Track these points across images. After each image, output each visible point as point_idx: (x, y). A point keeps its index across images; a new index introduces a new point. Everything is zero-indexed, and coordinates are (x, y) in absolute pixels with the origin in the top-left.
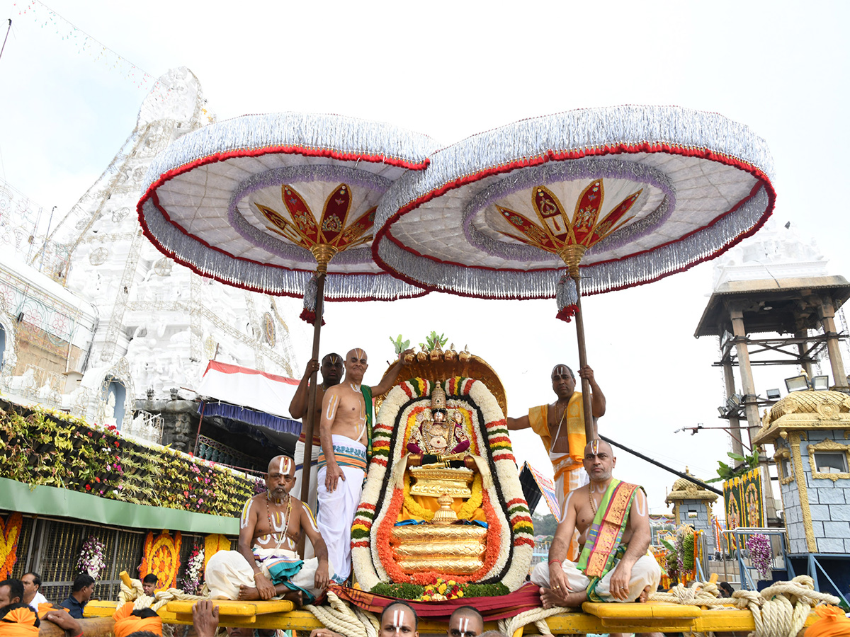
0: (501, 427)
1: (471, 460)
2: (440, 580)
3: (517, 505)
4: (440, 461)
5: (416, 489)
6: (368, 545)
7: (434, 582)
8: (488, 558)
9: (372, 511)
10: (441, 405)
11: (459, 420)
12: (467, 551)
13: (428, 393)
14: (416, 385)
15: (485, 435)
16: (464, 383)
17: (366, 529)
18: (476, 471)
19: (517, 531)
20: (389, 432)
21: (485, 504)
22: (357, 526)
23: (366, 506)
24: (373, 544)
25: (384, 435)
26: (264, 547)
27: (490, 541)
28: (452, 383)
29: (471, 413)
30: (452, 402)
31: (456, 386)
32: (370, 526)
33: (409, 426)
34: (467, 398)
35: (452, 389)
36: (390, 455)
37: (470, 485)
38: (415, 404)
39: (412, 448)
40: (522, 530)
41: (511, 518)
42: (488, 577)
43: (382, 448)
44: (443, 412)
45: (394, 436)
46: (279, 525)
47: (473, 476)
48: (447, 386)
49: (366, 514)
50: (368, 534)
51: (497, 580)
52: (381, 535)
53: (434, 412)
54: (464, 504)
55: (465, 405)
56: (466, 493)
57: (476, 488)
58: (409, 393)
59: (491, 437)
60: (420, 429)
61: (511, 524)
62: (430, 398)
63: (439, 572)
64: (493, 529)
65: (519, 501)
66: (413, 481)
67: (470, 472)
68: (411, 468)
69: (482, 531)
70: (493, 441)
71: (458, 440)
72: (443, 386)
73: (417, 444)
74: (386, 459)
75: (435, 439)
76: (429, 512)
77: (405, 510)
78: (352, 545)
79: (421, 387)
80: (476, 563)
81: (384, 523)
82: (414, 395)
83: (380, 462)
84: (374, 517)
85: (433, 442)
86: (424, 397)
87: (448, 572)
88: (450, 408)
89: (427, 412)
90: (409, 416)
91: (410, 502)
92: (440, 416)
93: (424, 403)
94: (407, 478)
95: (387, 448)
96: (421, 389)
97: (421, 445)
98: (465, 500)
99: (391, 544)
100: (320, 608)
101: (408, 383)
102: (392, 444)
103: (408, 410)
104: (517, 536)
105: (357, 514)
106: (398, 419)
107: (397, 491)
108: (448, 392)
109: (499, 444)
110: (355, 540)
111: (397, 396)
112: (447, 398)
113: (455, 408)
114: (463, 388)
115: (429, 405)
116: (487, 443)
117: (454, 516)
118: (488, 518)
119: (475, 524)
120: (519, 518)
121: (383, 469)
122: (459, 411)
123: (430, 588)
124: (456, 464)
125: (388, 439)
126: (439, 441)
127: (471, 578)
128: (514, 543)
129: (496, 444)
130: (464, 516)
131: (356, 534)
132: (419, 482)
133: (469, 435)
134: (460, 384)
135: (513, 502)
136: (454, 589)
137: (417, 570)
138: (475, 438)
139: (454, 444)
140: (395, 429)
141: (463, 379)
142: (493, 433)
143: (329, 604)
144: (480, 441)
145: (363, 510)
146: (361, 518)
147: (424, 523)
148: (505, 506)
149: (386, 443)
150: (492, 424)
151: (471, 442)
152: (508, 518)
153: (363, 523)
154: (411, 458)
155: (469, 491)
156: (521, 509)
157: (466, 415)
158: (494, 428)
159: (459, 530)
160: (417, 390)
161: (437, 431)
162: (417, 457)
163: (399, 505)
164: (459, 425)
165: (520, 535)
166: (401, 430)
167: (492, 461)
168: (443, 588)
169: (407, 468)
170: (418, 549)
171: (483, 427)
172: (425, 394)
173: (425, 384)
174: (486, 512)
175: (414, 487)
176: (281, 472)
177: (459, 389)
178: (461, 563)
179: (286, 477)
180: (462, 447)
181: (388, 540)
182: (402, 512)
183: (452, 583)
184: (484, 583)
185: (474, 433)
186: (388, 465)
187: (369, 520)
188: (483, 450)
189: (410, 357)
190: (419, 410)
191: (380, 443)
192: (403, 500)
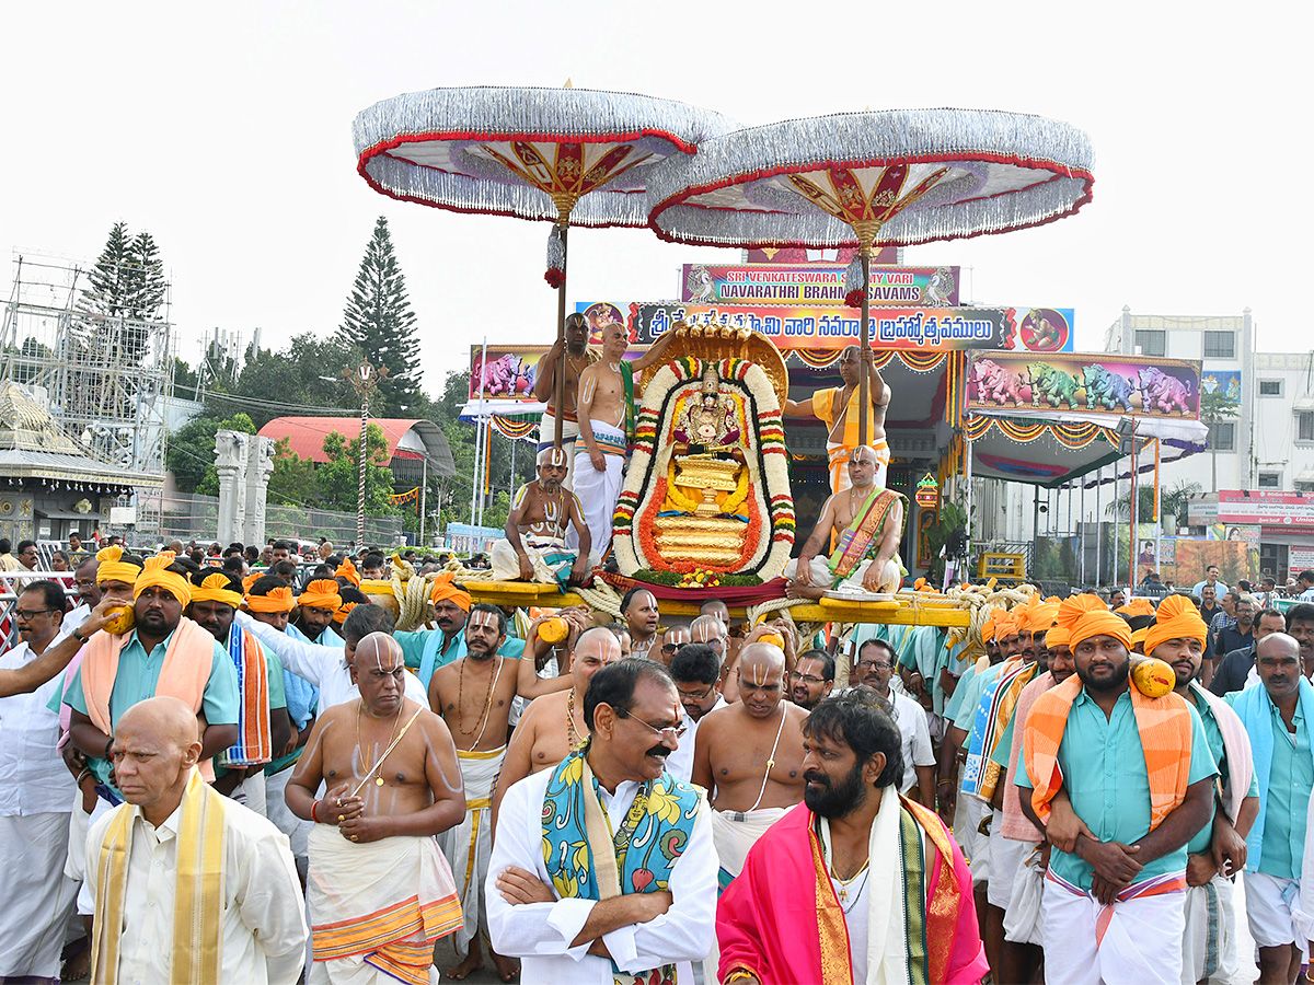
0: (773, 419)
1: (739, 452)
2: (698, 570)
3: (781, 501)
4: (707, 452)
5: (680, 480)
6: (630, 533)
7: (693, 571)
8: (747, 551)
9: (634, 500)
10: (710, 390)
11: (731, 408)
12: (726, 544)
13: (699, 375)
14: (686, 365)
15: (757, 426)
16: (740, 366)
17: (629, 518)
18: (744, 464)
19: (778, 528)
20: (656, 417)
21: (750, 497)
22: (620, 514)
23: (629, 494)
24: (635, 532)
25: (650, 420)
26: (537, 534)
27: (751, 537)
28: (726, 365)
29: (744, 401)
30: (725, 386)
31: (730, 369)
32: (632, 514)
33: (678, 411)
34: (741, 383)
35: (726, 371)
36: (655, 442)
37: (736, 478)
38: (685, 387)
39: (679, 436)
40: (783, 526)
41: (774, 514)
42: (744, 570)
43: (647, 434)
44: (715, 396)
45: (660, 422)
46: (551, 515)
47: (741, 468)
48: (721, 368)
49: (629, 503)
50: (630, 523)
51: (753, 572)
52: (644, 525)
53: (705, 396)
54: (729, 497)
55: (738, 391)
56: (732, 486)
57: (743, 481)
58: (678, 375)
59: (762, 428)
60: (689, 415)
61: (772, 521)
62: (701, 379)
63: (698, 561)
64: (754, 523)
65: (784, 497)
66: (678, 471)
67: (738, 465)
68: (677, 457)
69: (743, 526)
70: (764, 433)
71: (728, 429)
72: (716, 367)
73: (684, 431)
74: (651, 446)
75: (704, 428)
76: (691, 505)
77: (668, 499)
78: (614, 532)
79: (692, 368)
80: (735, 556)
81: (646, 512)
82: (684, 377)
83: (645, 449)
84: (637, 506)
85: (702, 430)
86: (696, 379)
87: (709, 563)
88: (722, 392)
89: (698, 395)
90: (678, 400)
91: (673, 491)
92: (710, 401)
93: (695, 385)
94: (672, 466)
95: (653, 435)
96: (692, 371)
97: (689, 433)
98: (731, 493)
99: (653, 534)
100: (586, 590)
101: (678, 363)
102: (658, 430)
103: (677, 394)
104: (777, 532)
105: (619, 502)
106: (665, 403)
107: (662, 481)
108: (721, 375)
109: (770, 437)
110: (616, 528)
111: (665, 376)
112: (720, 381)
113: (727, 393)
114: (737, 372)
115: (700, 388)
116: (758, 434)
117: (716, 509)
118: (751, 513)
119: (737, 518)
120: (781, 515)
121: (648, 456)
122: (732, 397)
123: (688, 576)
124: (723, 456)
125: (654, 425)
126: (706, 430)
127: (728, 569)
128: (773, 538)
129: (766, 437)
130: (727, 509)
131: (618, 522)
132: (684, 472)
133: (741, 425)
134: (735, 367)
135: (776, 498)
136: (712, 579)
137: (677, 559)
138: (746, 428)
139: (724, 434)
140: (662, 414)
141: (738, 362)
142: (765, 424)
143: (595, 587)
144: (751, 431)
145: (626, 498)
146: (624, 506)
147: (686, 515)
148: (768, 501)
149: (651, 429)
150: (765, 415)
151: (742, 432)
152: (770, 514)
153: (626, 511)
154: (677, 447)
155: (734, 484)
156: (784, 506)
157: (740, 402)
158: (767, 420)
159: (721, 524)
160: (688, 372)
161: (706, 418)
162: (683, 447)
163: (662, 495)
164: (730, 413)
165: (780, 531)
166: (668, 415)
167: (761, 454)
168: (700, 577)
169: (673, 457)
170: (679, 540)
171: (755, 417)
172: (696, 375)
173: (697, 365)
174: (749, 507)
175: (678, 478)
176: (553, 463)
177: (734, 373)
178: (719, 556)
179: (558, 467)
180: (732, 437)
181: (650, 530)
182: (665, 502)
183: (710, 572)
184: (740, 574)
185: (745, 423)
186: (653, 452)
187: (631, 508)
188: (753, 443)
189: (682, 331)
190: (688, 394)
191: (645, 429)
192: (667, 489)
